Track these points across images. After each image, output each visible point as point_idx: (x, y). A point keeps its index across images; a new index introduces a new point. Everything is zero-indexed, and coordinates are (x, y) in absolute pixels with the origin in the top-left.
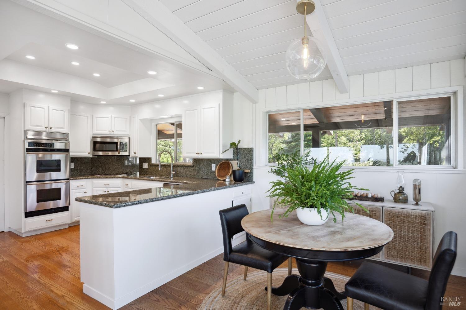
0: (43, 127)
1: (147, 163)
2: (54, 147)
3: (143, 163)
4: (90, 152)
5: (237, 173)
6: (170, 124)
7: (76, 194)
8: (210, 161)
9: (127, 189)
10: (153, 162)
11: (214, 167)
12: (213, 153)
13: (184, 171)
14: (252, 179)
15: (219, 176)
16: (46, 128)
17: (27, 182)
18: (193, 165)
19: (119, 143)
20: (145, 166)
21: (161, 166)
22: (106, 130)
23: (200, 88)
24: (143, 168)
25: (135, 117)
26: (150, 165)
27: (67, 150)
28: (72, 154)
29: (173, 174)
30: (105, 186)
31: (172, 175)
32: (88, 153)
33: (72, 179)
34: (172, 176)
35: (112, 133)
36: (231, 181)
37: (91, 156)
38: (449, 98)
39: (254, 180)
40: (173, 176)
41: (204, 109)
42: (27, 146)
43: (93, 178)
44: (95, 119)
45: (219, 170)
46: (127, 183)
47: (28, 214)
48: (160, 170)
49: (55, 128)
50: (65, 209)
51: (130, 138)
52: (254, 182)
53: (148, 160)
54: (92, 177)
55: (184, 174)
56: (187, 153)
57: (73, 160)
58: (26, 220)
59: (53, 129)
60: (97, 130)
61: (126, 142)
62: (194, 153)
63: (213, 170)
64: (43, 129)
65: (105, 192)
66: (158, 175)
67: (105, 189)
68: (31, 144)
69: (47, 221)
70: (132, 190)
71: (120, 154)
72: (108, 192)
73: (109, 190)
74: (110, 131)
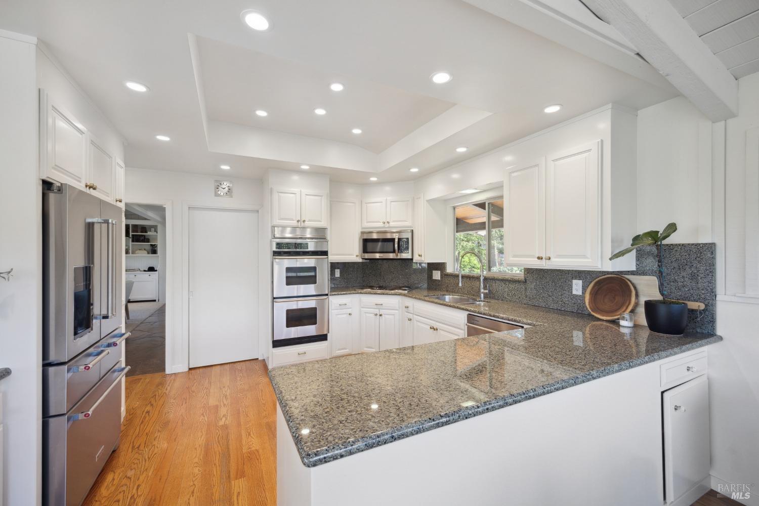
0: (295, 221)
1: (439, 272)
2: (308, 248)
3: (434, 272)
4: (358, 254)
5: (662, 311)
6: (474, 205)
7: (339, 316)
8: (564, 276)
9: (407, 313)
10: (449, 270)
11: (577, 287)
12: (585, 257)
13: (506, 290)
14: (714, 328)
15: (596, 309)
16: (298, 221)
17: (274, 298)
18: (526, 280)
19: (396, 240)
20: (437, 275)
21: (463, 277)
22: (379, 222)
23: (552, 109)
24: (434, 278)
25: (420, 198)
26: (445, 275)
27: (325, 253)
28: (333, 257)
29: (484, 294)
30: (376, 307)
31: (482, 295)
32: (355, 256)
33: (333, 295)
34: (482, 299)
35: (387, 225)
36: (636, 326)
37: (360, 260)
39: (719, 332)
40: (484, 298)
41: (555, 160)
42: (275, 249)
43: (361, 293)
44: (364, 206)
45: (595, 294)
46: (407, 305)
47: (277, 344)
48: (460, 285)
49: (310, 221)
50: (323, 338)
51: (412, 231)
52: (721, 338)
53: (440, 266)
54: (360, 291)
55: (505, 295)
56: (515, 256)
57: (334, 266)
58: (274, 351)
59: (306, 222)
60: (368, 222)
61: (408, 239)
62: (532, 256)
63: (574, 292)
64: (294, 223)
65: (376, 315)
66: (457, 292)
67: (377, 311)
68: (279, 245)
69: (299, 354)
70: (415, 316)
71: (399, 257)
72: (381, 315)
73: (382, 312)
74: (384, 223)
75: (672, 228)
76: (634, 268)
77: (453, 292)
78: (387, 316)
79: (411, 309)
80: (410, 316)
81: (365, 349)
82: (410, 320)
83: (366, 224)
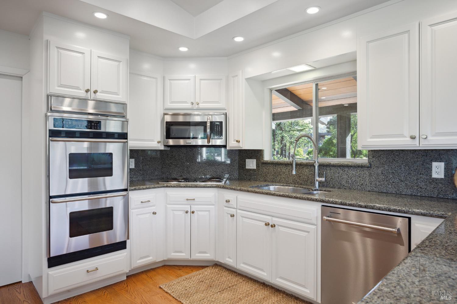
0: (80, 90)
1: (255, 160)
2: (101, 129)
3: (247, 160)
4: (159, 140)
7: (139, 216)
9: (227, 208)
10: (267, 157)
11: (438, 170)
13: (345, 176)
16: (87, 91)
17: (51, 197)
18: (371, 164)
19: (208, 124)
20: (251, 164)
21: (297, 165)
22: (186, 102)
24: (247, 167)
25: (237, 76)
26: (261, 164)
28: (133, 143)
29: (319, 182)
30: (186, 202)
31: (317, 184)
32: (156, 143)
33: (132, 190)
34: (316, 187)
35: (197, 106)
37: (162, 148)
40: (319, 186)
42: (51, 127)
43: (167, 187)
44: (168, 82)
46: (227, 198)
47: (54, 261)
48: (294, 172)
49: (103, 92)
50: (121, 246)
51: (226, 115)
53: (257, 154)
54: (166, 184)
57: (135, 154)
58: (50, 273)
60: (172, 102)
61: (221, 123)
62: (402, 136)
63: (434, 175)
64: (82, 93)
65: (187, 212)
66: (279, 182)
67: (188, 208)
69: (88, 271)
70: (238, 211)
71: (210, 144)
72: (193, 212)
73: (194, 208)
74: (192, 104)
77: (274, 182)
78: (200, 213)
79: (233, 203)
80: (233, 211)
81: (173, 254)
82: (232, 216)
83: (169, 104)
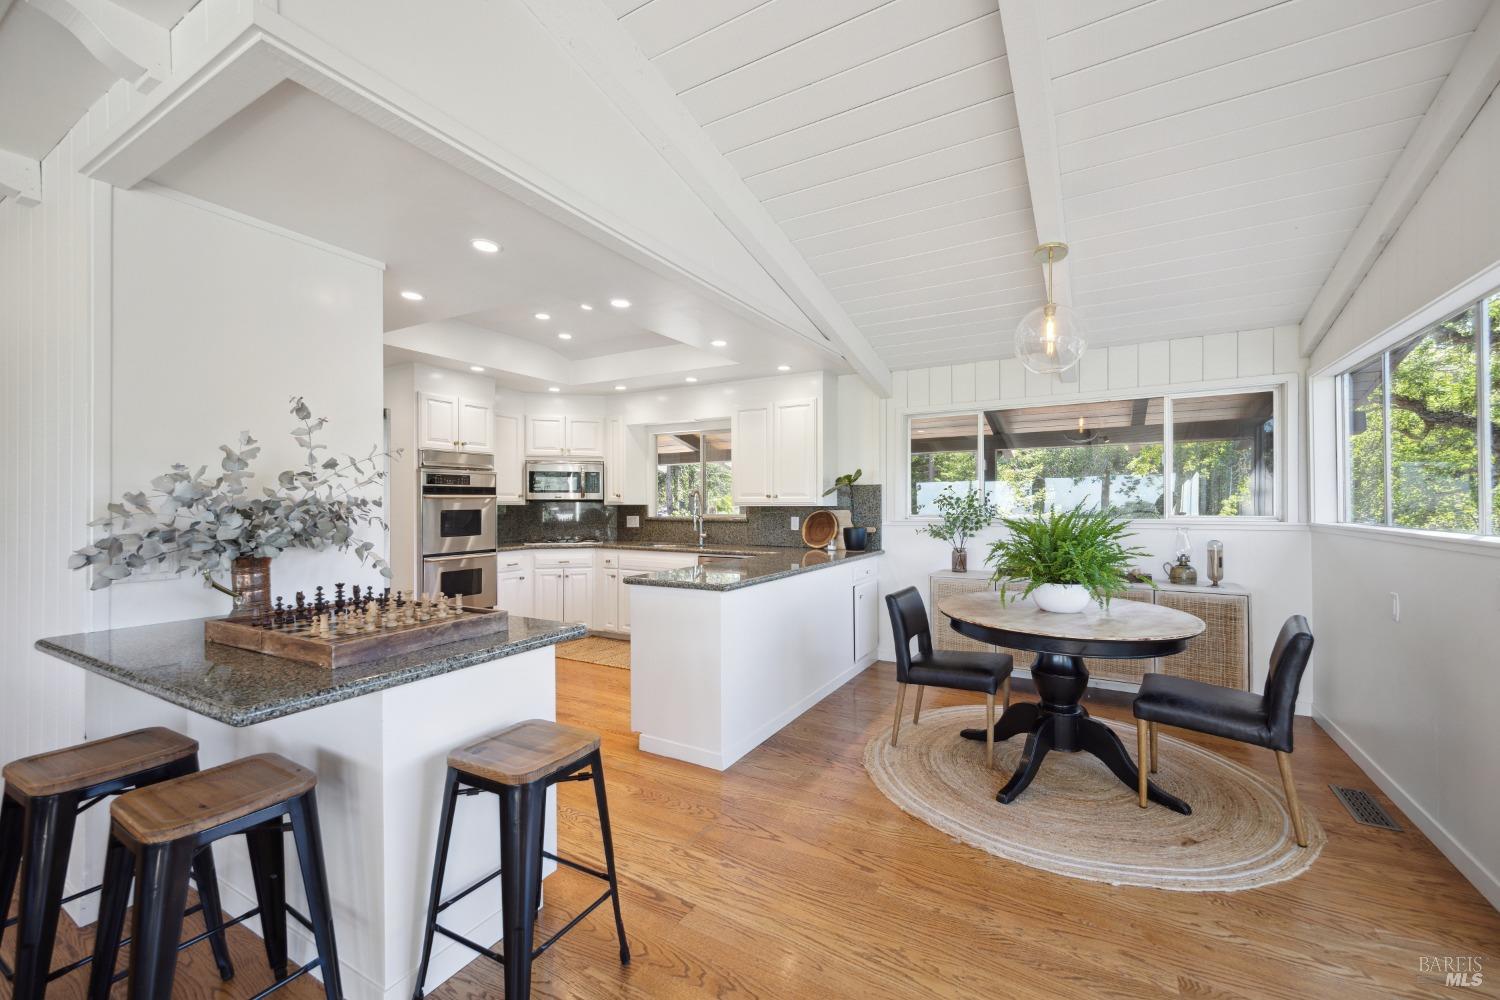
0: (448, 442)
1: (638, 517)
3: (628, 517)
4: (522, 494)
5: (854, 535)
6: (677, 436)
7: (506, 581)
8: (781, 513)
9: (607, 570)
10: (651, 514)
11: (795, 523)
12: (803, 495)
13: (727, 532)
14: (880, 545)
15: (811, 540)
16: (456, 444)
17: (424, 557)
18: (746, 519)
19: (583, 475)
20: (633, 522)
22: (553, 448)
23: (784, 368)
24: (629, 526)
25: (616, 422)
26: (647, 521)
27: (492, 491)
28: (501, 499)
29: (703, 538)
30: (559, 565)
31: (701, 539)
32: (520, 497)
33: (500, 551)
34: (701, 543)
36: (837, 550)
37: (523, 503)
38: (1270, 395)
39: (883, 548)
40: (704, 542)
41: (781, 408)
42: (424, 483)
43: (533, 548)
44: (530, 425)
45: (810, 527)
46: (608, 558)
49: (470, 443)
51: (603, 465)
52: (884, 552)
53: (640, 510)
54: (533, 545)
55: (727, 538)
56: (743, 495)
57: (502, 510)
59: (465, 446)
60: (535, 447)
61: (598, 474)
62: (761, 495)
63: (793, 528)
64: (450, 446)
65: (560, 576)
66: (665, 541)
67: (560, 572)
68: (431, 479)
70: (620, 571)
71: (585, 499)
72: (566, 577)
73: (568, 572)
74: (562, 450)
75: (859, 473)
76: (835, 504)
77: (658, 541)
78: (575, 577)
79: (614, 563)
80: (614, 572)
82: (613, 576)
83: (532, 450)
